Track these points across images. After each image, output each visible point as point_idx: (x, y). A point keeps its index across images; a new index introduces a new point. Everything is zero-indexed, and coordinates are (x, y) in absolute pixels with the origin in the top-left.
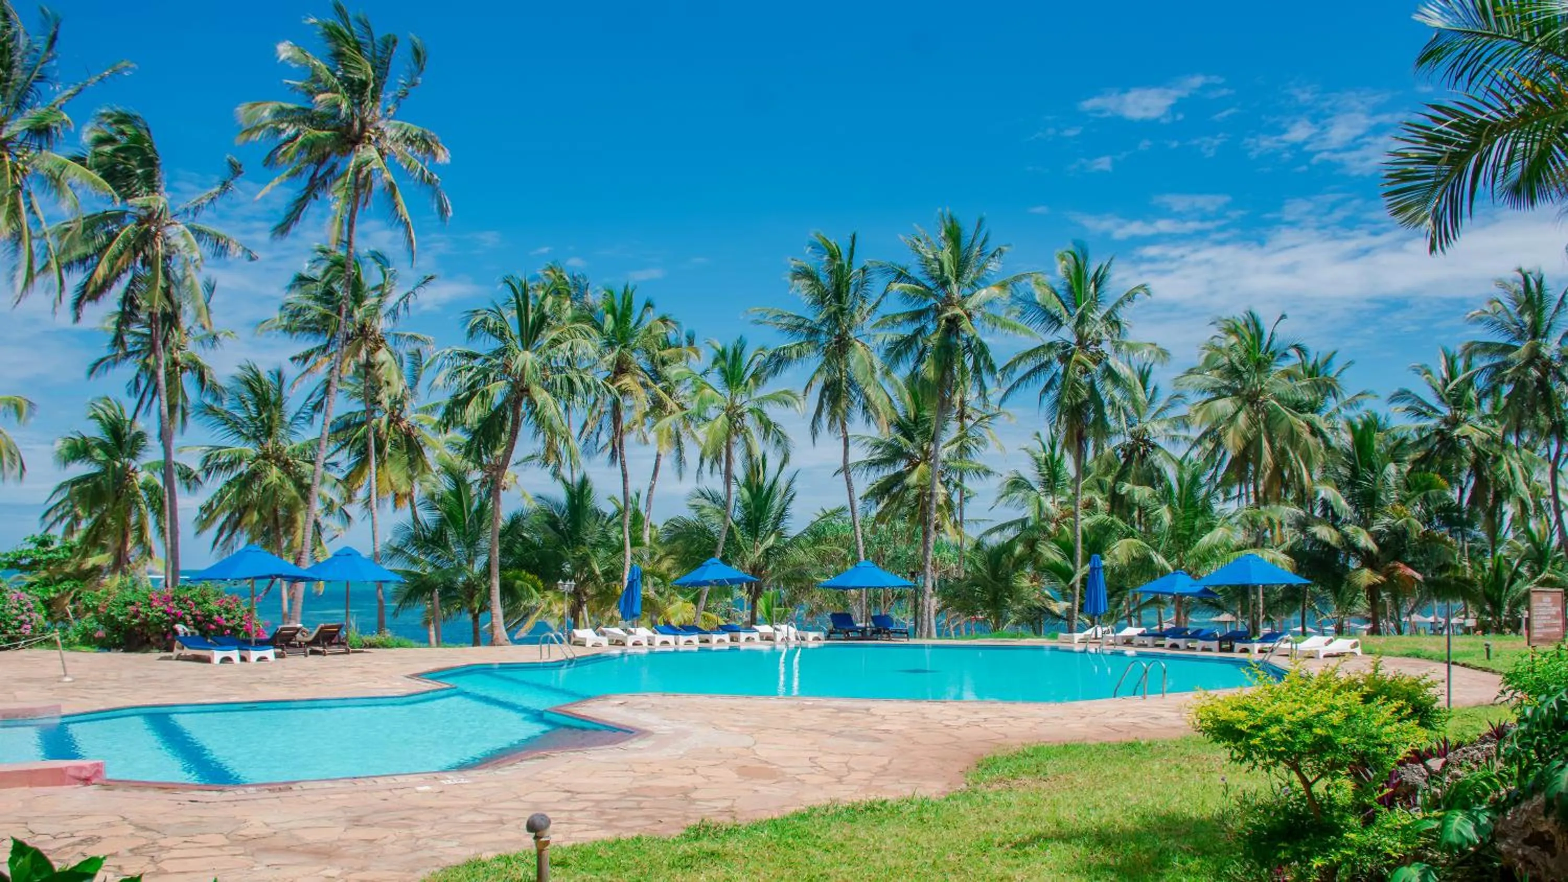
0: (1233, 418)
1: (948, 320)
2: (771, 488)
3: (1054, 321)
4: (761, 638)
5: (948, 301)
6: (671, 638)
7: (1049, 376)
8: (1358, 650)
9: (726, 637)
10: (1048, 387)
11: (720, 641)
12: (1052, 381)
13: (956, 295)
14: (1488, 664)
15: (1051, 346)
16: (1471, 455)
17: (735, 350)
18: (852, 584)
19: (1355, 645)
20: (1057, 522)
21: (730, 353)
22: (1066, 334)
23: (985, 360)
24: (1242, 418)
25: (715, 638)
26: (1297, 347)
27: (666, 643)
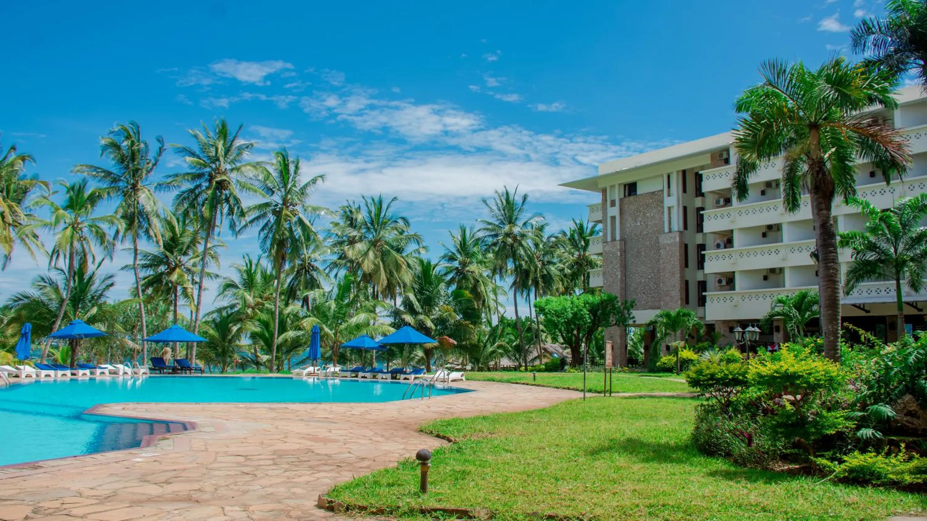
0: (366, 254)
1: (217, 182)
2: (91, 278)
3: (271, 191)
4: (110, 373)
5: (218, 171)
6: (52, 373)
7: (265, 222)
8: (464, 378)
9: (88, 372)
10: (263, 229)
11: (84, 374)
12: (266, 224)
13: (223, 168)
14: (537, 382)
15: (267, 205)
16: (473, 281)
17: (80, 187)
18: (170, 339)
19: (462, 376)
20: (253, 308)
21: (77, 187)
22: (277, 198)
23: (238, 208)
24: (371, 254)
25: (81, 372)
26: (404, 219)
27: (49, 376)
